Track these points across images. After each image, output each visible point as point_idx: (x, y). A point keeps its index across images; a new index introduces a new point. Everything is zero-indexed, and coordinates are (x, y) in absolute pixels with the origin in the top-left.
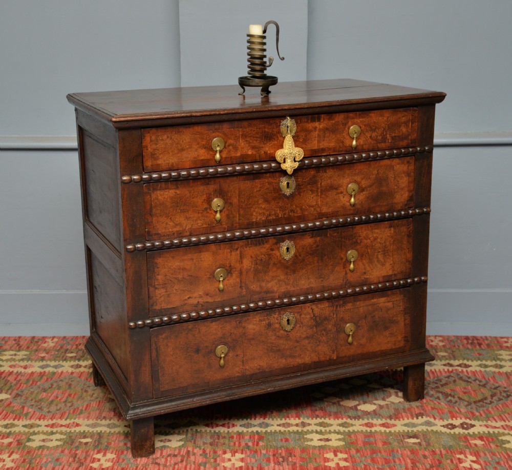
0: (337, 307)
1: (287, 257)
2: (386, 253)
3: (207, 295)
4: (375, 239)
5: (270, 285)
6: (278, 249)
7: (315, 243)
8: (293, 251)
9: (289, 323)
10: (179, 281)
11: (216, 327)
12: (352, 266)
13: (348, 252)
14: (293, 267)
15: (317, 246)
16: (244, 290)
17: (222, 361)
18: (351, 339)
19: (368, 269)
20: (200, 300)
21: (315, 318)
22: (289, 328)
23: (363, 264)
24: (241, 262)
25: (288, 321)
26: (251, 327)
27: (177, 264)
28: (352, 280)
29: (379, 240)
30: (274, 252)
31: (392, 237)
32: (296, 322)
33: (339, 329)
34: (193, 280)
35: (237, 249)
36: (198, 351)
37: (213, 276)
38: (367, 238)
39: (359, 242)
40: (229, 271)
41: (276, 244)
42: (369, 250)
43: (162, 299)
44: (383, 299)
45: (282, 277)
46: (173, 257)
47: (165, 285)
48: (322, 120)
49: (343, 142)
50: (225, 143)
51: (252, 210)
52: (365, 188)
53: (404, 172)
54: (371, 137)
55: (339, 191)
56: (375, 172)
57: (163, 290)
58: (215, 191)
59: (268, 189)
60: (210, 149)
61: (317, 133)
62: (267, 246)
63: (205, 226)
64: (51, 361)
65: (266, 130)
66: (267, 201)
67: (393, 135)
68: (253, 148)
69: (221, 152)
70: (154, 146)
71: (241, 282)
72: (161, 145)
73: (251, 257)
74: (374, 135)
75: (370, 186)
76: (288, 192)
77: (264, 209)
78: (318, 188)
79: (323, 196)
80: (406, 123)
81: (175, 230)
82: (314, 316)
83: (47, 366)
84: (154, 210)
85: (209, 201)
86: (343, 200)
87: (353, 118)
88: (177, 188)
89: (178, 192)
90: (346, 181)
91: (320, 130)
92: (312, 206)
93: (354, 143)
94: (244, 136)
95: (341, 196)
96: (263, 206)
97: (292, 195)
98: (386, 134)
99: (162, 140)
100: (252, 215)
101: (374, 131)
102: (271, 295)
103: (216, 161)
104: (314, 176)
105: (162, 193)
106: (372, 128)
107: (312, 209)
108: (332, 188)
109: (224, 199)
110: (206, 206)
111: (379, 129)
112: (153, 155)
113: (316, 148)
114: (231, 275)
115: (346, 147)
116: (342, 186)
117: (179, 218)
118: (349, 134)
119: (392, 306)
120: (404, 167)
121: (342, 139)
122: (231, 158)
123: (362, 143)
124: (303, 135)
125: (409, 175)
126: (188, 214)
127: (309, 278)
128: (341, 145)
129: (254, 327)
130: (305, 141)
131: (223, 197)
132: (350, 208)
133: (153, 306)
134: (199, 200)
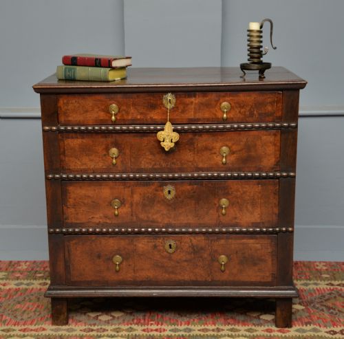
0: (211, 241)
1: (169, 197)
2: (254, 204)
3: (106, 217)
4: (244, 192)
5: (155, 217)
6: (162, 191)
8: (173, 193)
9: (171, 248)
10: (84, 204)
11: (113, 241)
12: (224, 211)
13: (220, 199)
14: (174, 205)
15: (194, 192)
16: (135, 218)
17: (118, 267)
18: (223, 268)
19: (238, 215)
20: (101, 220)
21: (193, 246)
22: (171, 251)
23: (234, 211)
24: (132, 197)
25: (170, 245)
26: (140, 245)
28: (224, 222)
29: (248, 194)
30: (158, 192)
31: (260, 193)
32: (177, 248)
33: (214, 258)
34: (95, 206)
35: (129, 187)
36: (99, 257)
37: (110, 204)
38: (238, 191)
39: (230, 192)
40: (123, 203)
41: (160, 186)
42: (239, 201)
43: (73, 215)
44: (252, 241)
45: (165, 212)
46: (81, 187)
47: (74, 206)
48: (197, 97)
49: (215, 115)
50: (119, 109)
51: (141, 159)
52: (236, 151)
53: (271, 143)
54: (240, 112)
55: (213, 152)
56: (245, 140)
57: (73, 210)
58: (112, 143)
60: (108, 112)
61: (193, 106)
62: (153, 187)
63: (104, 167)
64: (24, 280)
65: (152, 101)
66: (152, 153)
67: (260, 112)
68: (141, 114)
69: (115, 115)
70: (66, 107)
71: (132, 212)
72: (70, 106)
73: (140, 194)
74: (242, 110)
75: (240, 151)
77: (151, 159)
78: (194, 148)
80: (272, 103)
81: (82, 168)
82: (192, 244)
83: (22, 284)
84: (66, 152)
85: (107, 149)
86: (217, 159)
87: (224, 97)
88: (83, 138)
89: (84, 141)
90: (218, 145)
91: (196, 104)
92: (190, 162)
93: (225, 116)
94: (134, 105)
95: (215, 156)
96: (150, 157)
98: (254, 111)
99: (72, 103)
100: (141, 163)
101: (242, 107)
102: (156, 224)
103: (112, 121)
104: (192, 139)
105: (72, 140)
106: (241, 105)
107: (190, 163)
108: (206, 148)
109: (119, 150)
110: (105, 153)
111: (247, 106)
112: (65, 113)
113: (192, 117)
114: (125, 206)
115: (218, 118)
116: (215, 148)
117: (85, 159)
118: (220, 109)
119: (260, 247)
120: (271, 139)
121: (214, 112)
122: (124, 120)
123: (232, 116)
124: (181, 107)
125: (275, 145)
126: (91, 158)
127: (187, 216)
128: (214, 117)
129: (143, 246)
130: (183, 112)
131: (118, 148)
132: (222, 166)
133: (66, 219)
134: (100, 149)
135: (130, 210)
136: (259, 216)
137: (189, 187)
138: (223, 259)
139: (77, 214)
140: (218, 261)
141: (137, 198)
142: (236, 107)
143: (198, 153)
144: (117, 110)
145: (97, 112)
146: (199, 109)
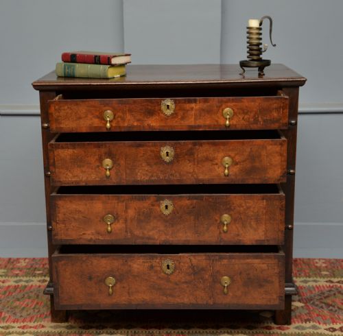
0: (213, 261)
1: (167, 212)
2: (258, 220)
3: (99, 234)
4: (248, 208)
5: (151, 233)
6: (159, 205)
7: (191, 204)
8: (171, 208)
9: (168, 268)
10: (75, 219)
11: (105, 262)
12: (225, 228)
13: (221, 215)
14: (171, 221)
15: (193, 208)
16: (129, 234)
17: (111, 290)
18: (225, 290)
20: (93, 237)
21: (192, 267)
22: (169, 271)
24: (126, 211)
25: (168, 266)
26: (135, 266)
27: (74, 206)
28: (225, 239)
29: (252, 209)
30: (155, 207)
31: (265, 208)
32: (175, 268)
33: (216, 280)
34: (87, 221)
35: (123, 201)
36: (90, 278)
37: (103, 219)
38: (240, 206)
39: (232, 208)
40: (116, 218)
41: (157, 201)
42: (242, 217)
43: (62, 231)
44: (257, 261)
45: (162, 228)
46: (71, 201)
47: (64, 222)
48: (198, 102)
49: (217, 121)
50: (115, 115)
51: (137, 171)
52: (239, 162)
53: (277, 152)
54: (243, 118)
55: (214, 163)
56: (249, 150)
57: (62, 226)
58: (106, 154)
59: (150, 155)
60: (102, 119)
61: (193, 112)
62: (149, 202)
63: (97, 179)
64: (23, 276)
65: (150, 107)
66: (149, 164)
68: (138, 120)
69: (110, 122)
70: (57, 114)
71: (126, 228)
72: (63, 113)
73: (135, 209)
74: (246, 117)
75: (243, 161)
76: (167, 159)
77: (147, 171)
78: (194, 159)
79: (199, 165)
80: (277, 109)
81: (73, 180)
82: (192, 265)
83: (20, 281)
84: (56, 163)
85: (101, 160)
86: (219, 170)
87: (226, 102)
88: (74, 148)
89: (76, 151)
90: (220, 155)
91: (196, 110)
92: (190, 173)
93: (227, 122)
94: (130, 111)
95: (216, 167)
96: (146, 169)
97: (171, 163)
98: (258, 117)
99: (64, 110)
100: (137, 174)
101: (247, 113)
102: (152, 241)
103: (107, 129)
104: (191, 149)
105: (62, 151)
106: (244, 111)
107: (190, 175)
108: (207, 159)
109: (113, 160)
110: (98, 164)
111: (251, 112)
112: (57, 120)
113: (193, 124)
114: (118, 221)
115: (220, 125)
116: (216, 159)
117: (77, 171)
118: (223, 115)
119: (266, 268)
120: (277, 148)
121: (217, 119)
122: (120, 127)
123: (235, 123)
124: (181, 113)
125: (281, 155)
126: (84, 169)
127: (186, 233)
128: (216, 123)
129: (138, 267)
130: (183, 118)
131: (111, 159)
132: (224, 177)
133: (55, 235)
134: (93, 160)
135: (124, 225)
136: (263, 233)
137: (188, 202)
138: (226, 280)
139: (67, 230)
140: (220, 283)
141: (131, 213)
142: (239, 113)
143: (198, 164)
144: (112, 117)
145: (91, 119)
146: (200, 116)
